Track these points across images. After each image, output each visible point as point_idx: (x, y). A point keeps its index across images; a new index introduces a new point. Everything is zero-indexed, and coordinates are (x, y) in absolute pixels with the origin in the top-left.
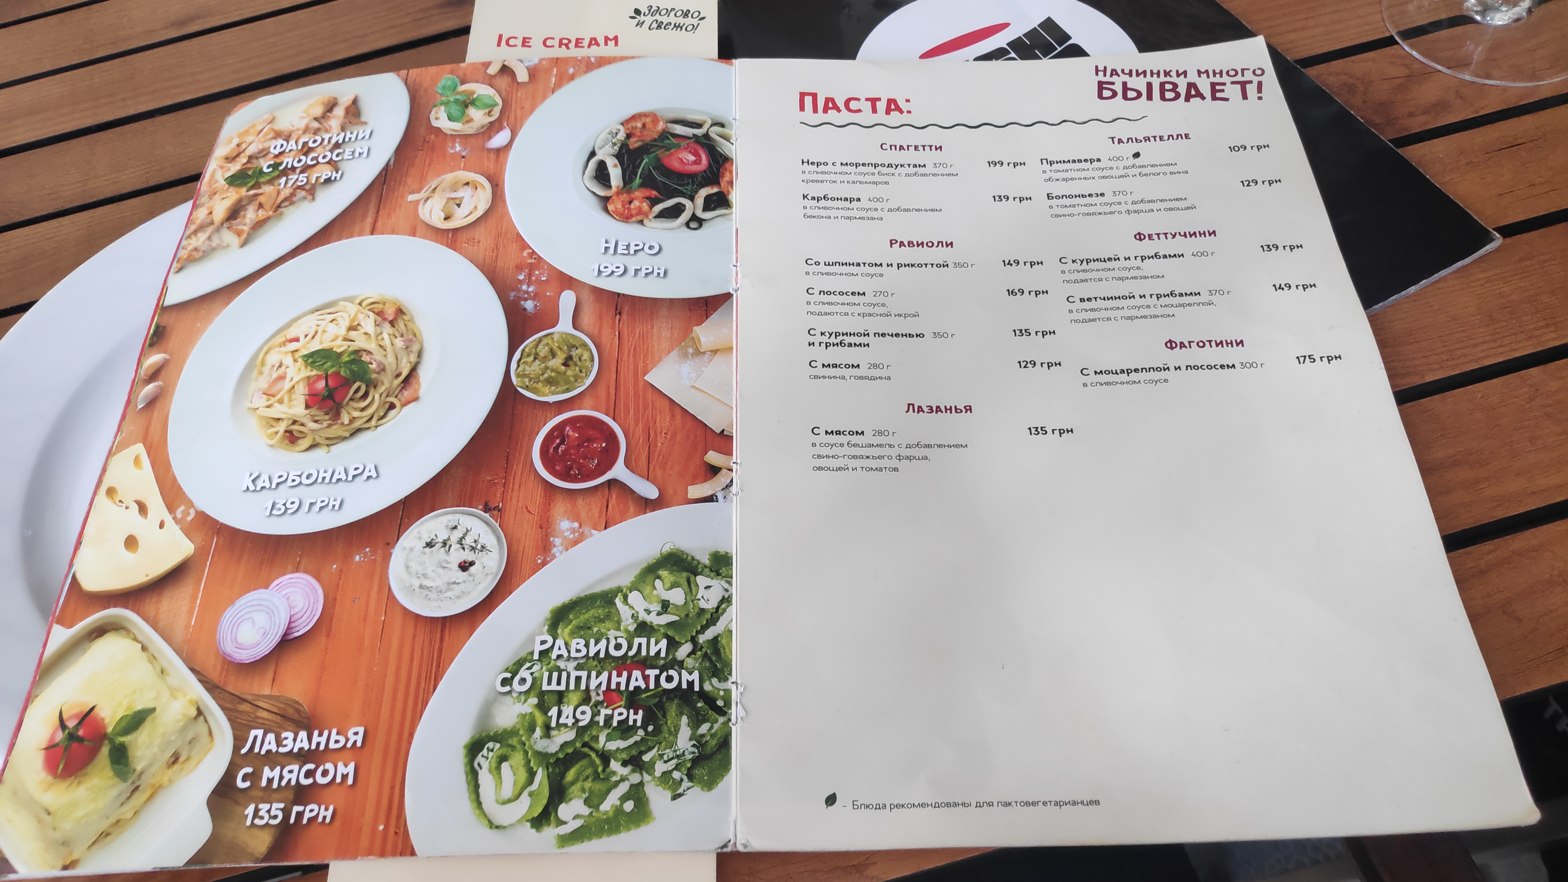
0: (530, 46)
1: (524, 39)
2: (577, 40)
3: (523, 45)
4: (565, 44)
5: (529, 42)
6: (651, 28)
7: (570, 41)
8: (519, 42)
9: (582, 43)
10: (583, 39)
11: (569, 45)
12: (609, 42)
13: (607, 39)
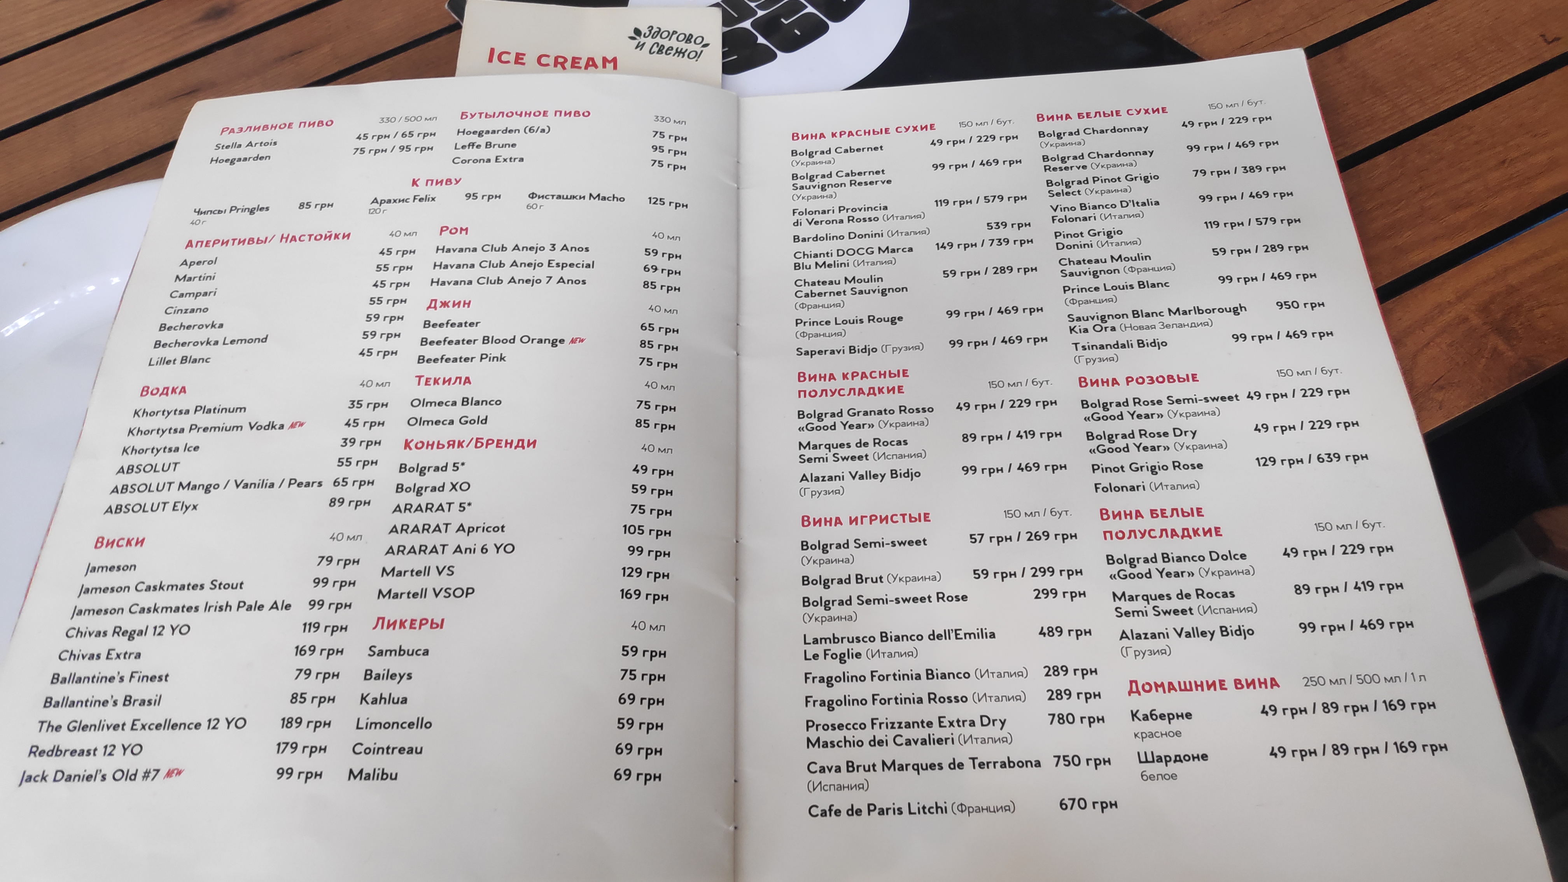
0: (523, 64)
1: (518, 54)
2: (574, 59)
3: (516, 62)
4: (560, 63)
5: (522, 59)
6: (652, 51)
7: (566, 60)
8: (512, 58)
9: (579, 63)
10: (580, 59)
11: (566, 65)
12: (607, 64)
13: (605, 60)
